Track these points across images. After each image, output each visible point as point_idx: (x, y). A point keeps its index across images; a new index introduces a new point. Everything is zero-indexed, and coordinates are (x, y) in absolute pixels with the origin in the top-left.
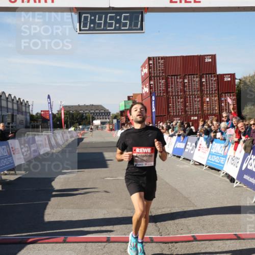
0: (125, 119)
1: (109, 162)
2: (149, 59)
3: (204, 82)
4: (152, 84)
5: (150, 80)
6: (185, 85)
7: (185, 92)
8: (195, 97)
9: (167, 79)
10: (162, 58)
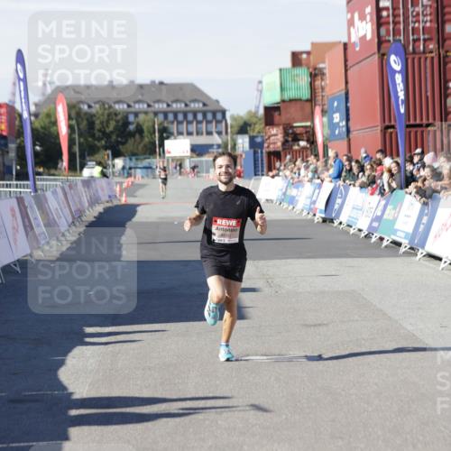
0: (280, 137)
1: (245, 299)
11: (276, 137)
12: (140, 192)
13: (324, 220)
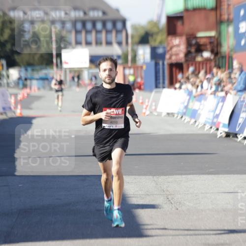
0: (183, 48)
11: (178, 48)
12: (36, 104)
13: (228, 135)
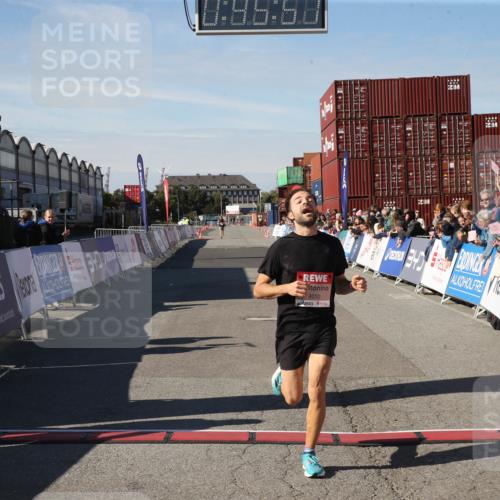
2: (337, 84)
3: (445, 130)
4: (342, 134)
5: (338, 125)
6: (406, 136)
7: (406, 149)
8: (426, 161)
9: (371, 125)
10: (363, 83)
12: (210, 233)
